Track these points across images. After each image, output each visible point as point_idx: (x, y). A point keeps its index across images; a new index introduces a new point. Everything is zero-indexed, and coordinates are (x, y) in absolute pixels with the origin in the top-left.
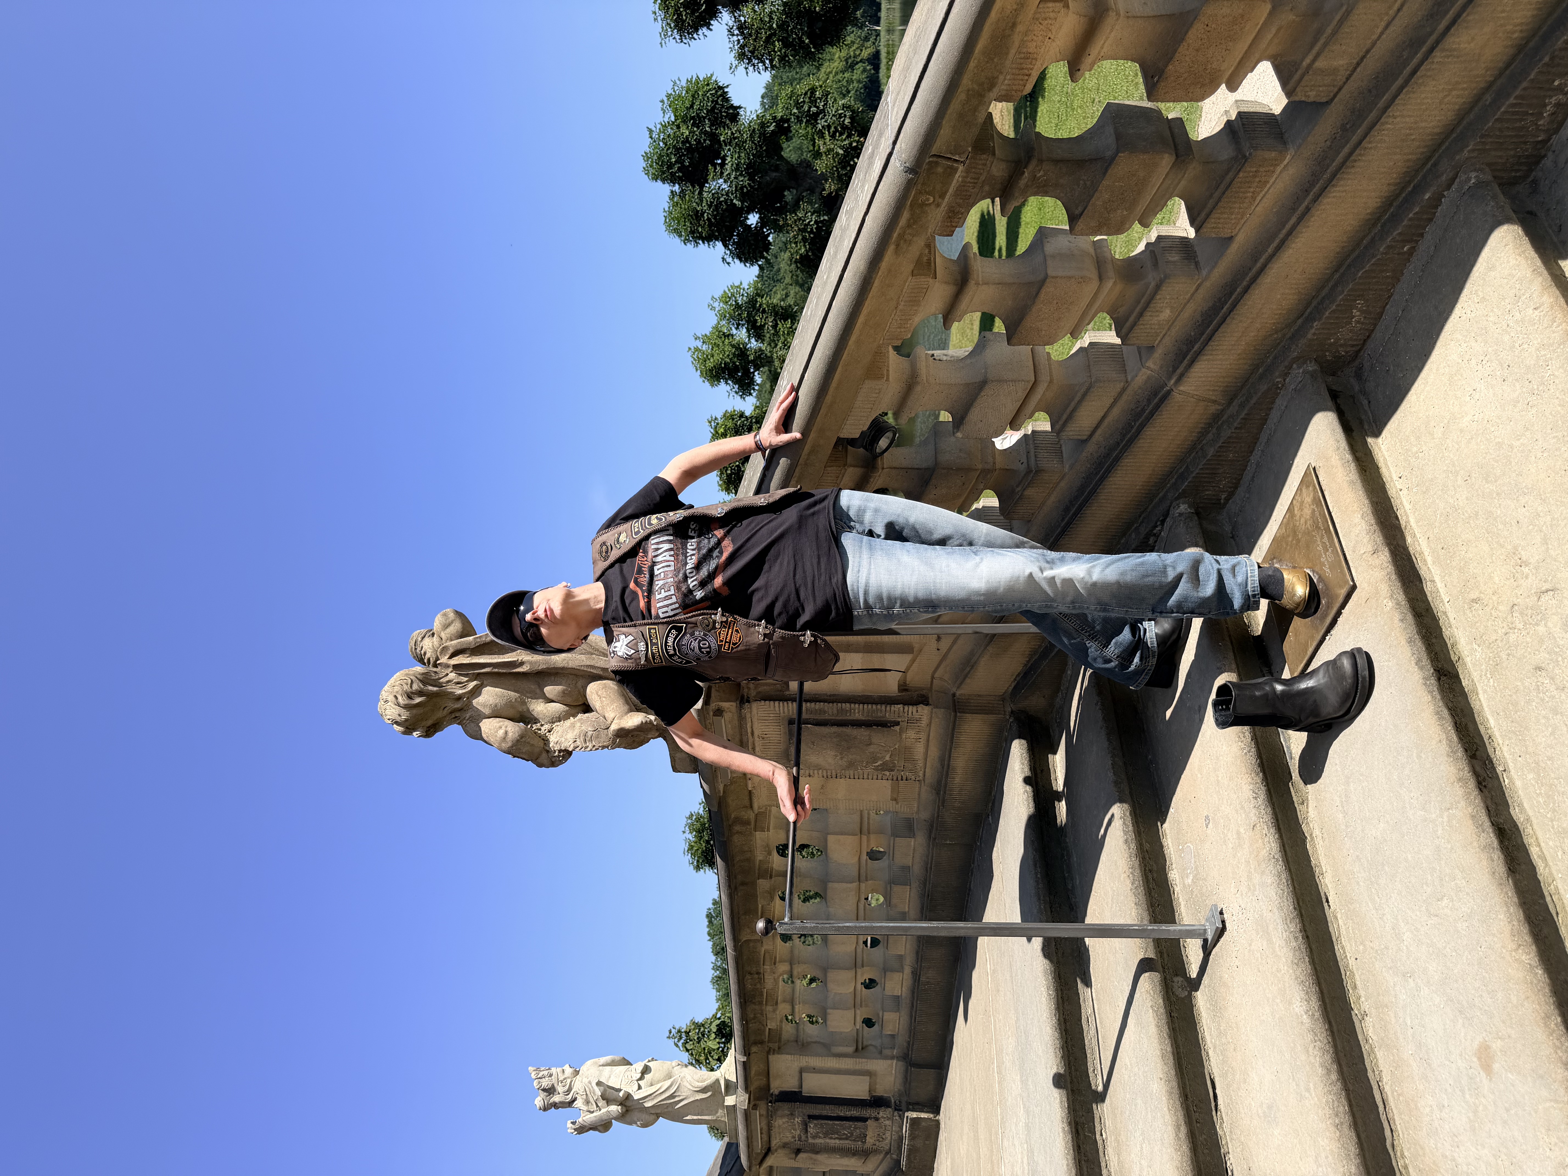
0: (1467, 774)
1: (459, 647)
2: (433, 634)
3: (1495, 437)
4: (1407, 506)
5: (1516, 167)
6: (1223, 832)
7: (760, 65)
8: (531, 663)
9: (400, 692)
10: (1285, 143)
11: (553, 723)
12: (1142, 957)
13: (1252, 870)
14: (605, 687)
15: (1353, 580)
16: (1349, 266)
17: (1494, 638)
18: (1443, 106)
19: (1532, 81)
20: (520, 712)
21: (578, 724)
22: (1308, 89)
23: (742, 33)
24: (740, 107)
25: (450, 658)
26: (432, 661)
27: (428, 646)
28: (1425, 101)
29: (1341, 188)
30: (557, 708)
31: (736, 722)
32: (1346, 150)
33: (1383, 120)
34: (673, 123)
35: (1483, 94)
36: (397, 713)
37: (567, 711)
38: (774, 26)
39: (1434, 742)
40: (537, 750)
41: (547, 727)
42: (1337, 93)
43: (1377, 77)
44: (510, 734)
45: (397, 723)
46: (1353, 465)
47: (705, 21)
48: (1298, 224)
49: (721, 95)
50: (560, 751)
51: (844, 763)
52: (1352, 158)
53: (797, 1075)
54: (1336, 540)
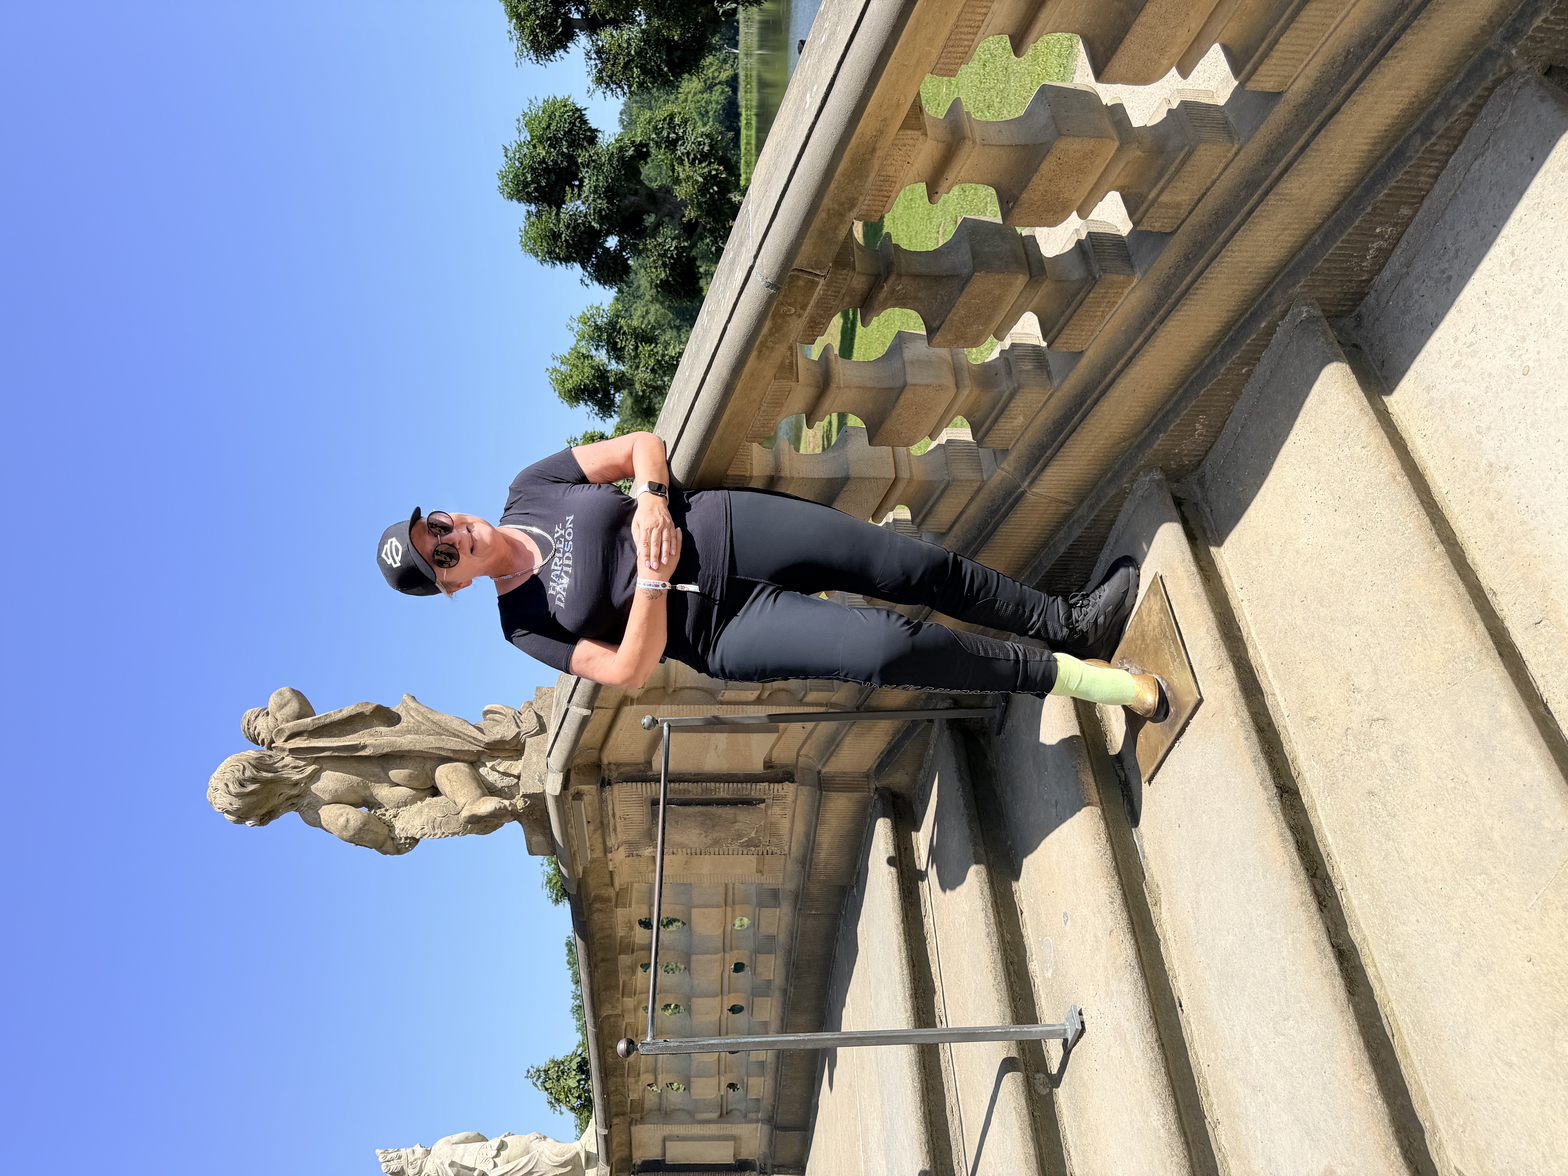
0: (1309, 898)
1: (295, 730)
2: (268, 714)
3: (1329, 564)
4: (1249, 618)
5: (1343, 302)
6: (1081, 933)
7: (618, 90)
8: (374, 746)
9: (231, 780)
10: (1132, 267)
11: (399, 807)
12: (1005, 1056)
13: (1110, 976)
14: (455, 770)
15: (1200, 694)
16: (1192, 382)
17: (1331, 758)
18: (1276, 244)
19: (1356, 227)
20: (363, 797)
21: (426, 810)
22: (1153, 220)
23: (600, 58)
24: (596, 130)
25: (286, 741)
26: (266, 742)
27: (263, 726)
28: (1261, 238)
29: (1184, 313)
30: (403, 792)
31: (597, 804)
32: (1189, 279)
33: (1222, 254)
34: (529, 142)
35: (1313, 234)
36: (229, 801)
37: (414, 795)
38: (633, 52)
39: (1278, 864)
40: (381, 838)
41: (392, 812)
42: (1181, 224)
43: (1216, 214)
44: (352, 822)
45: (227, 812)
46: (1198, 577)
47: (561, 43)
48: (1145, 343)
49: (578, 117)
50: (406, 838)
51: (709, 841)
52: (1195, 286)
53: (660, 1143)
54: (1183, 652)
